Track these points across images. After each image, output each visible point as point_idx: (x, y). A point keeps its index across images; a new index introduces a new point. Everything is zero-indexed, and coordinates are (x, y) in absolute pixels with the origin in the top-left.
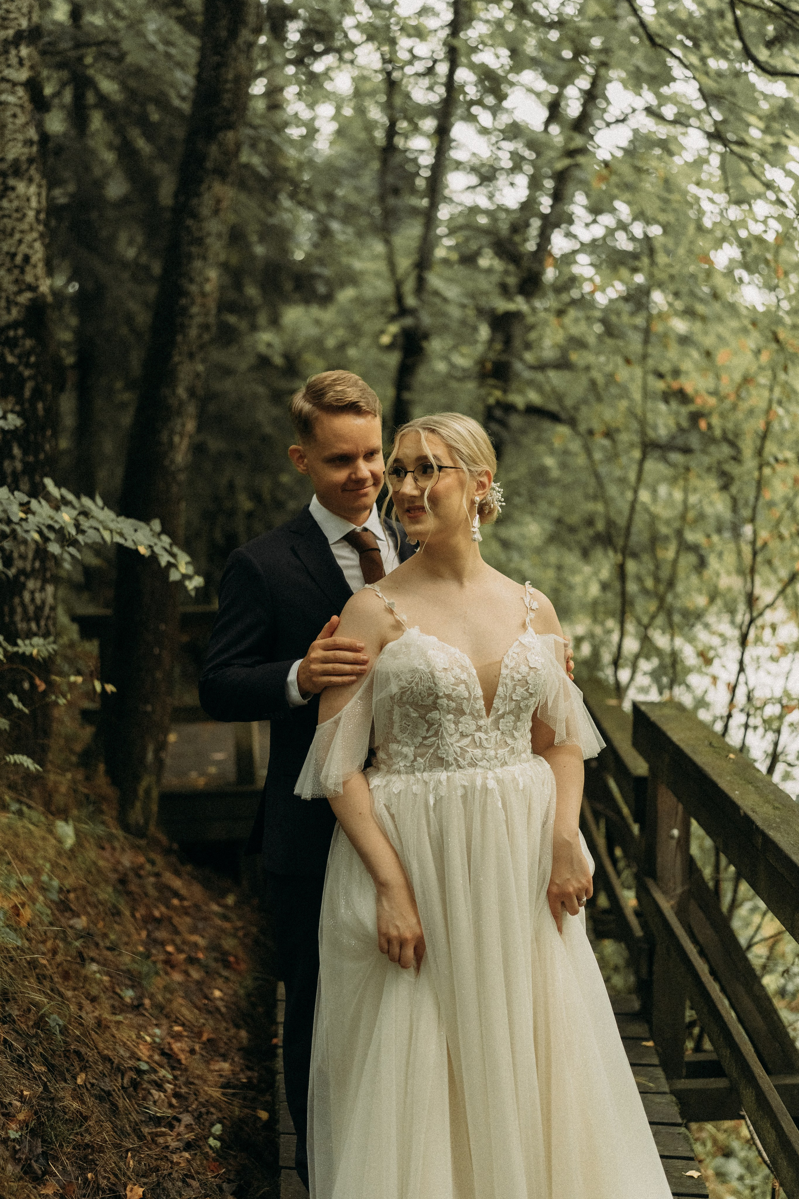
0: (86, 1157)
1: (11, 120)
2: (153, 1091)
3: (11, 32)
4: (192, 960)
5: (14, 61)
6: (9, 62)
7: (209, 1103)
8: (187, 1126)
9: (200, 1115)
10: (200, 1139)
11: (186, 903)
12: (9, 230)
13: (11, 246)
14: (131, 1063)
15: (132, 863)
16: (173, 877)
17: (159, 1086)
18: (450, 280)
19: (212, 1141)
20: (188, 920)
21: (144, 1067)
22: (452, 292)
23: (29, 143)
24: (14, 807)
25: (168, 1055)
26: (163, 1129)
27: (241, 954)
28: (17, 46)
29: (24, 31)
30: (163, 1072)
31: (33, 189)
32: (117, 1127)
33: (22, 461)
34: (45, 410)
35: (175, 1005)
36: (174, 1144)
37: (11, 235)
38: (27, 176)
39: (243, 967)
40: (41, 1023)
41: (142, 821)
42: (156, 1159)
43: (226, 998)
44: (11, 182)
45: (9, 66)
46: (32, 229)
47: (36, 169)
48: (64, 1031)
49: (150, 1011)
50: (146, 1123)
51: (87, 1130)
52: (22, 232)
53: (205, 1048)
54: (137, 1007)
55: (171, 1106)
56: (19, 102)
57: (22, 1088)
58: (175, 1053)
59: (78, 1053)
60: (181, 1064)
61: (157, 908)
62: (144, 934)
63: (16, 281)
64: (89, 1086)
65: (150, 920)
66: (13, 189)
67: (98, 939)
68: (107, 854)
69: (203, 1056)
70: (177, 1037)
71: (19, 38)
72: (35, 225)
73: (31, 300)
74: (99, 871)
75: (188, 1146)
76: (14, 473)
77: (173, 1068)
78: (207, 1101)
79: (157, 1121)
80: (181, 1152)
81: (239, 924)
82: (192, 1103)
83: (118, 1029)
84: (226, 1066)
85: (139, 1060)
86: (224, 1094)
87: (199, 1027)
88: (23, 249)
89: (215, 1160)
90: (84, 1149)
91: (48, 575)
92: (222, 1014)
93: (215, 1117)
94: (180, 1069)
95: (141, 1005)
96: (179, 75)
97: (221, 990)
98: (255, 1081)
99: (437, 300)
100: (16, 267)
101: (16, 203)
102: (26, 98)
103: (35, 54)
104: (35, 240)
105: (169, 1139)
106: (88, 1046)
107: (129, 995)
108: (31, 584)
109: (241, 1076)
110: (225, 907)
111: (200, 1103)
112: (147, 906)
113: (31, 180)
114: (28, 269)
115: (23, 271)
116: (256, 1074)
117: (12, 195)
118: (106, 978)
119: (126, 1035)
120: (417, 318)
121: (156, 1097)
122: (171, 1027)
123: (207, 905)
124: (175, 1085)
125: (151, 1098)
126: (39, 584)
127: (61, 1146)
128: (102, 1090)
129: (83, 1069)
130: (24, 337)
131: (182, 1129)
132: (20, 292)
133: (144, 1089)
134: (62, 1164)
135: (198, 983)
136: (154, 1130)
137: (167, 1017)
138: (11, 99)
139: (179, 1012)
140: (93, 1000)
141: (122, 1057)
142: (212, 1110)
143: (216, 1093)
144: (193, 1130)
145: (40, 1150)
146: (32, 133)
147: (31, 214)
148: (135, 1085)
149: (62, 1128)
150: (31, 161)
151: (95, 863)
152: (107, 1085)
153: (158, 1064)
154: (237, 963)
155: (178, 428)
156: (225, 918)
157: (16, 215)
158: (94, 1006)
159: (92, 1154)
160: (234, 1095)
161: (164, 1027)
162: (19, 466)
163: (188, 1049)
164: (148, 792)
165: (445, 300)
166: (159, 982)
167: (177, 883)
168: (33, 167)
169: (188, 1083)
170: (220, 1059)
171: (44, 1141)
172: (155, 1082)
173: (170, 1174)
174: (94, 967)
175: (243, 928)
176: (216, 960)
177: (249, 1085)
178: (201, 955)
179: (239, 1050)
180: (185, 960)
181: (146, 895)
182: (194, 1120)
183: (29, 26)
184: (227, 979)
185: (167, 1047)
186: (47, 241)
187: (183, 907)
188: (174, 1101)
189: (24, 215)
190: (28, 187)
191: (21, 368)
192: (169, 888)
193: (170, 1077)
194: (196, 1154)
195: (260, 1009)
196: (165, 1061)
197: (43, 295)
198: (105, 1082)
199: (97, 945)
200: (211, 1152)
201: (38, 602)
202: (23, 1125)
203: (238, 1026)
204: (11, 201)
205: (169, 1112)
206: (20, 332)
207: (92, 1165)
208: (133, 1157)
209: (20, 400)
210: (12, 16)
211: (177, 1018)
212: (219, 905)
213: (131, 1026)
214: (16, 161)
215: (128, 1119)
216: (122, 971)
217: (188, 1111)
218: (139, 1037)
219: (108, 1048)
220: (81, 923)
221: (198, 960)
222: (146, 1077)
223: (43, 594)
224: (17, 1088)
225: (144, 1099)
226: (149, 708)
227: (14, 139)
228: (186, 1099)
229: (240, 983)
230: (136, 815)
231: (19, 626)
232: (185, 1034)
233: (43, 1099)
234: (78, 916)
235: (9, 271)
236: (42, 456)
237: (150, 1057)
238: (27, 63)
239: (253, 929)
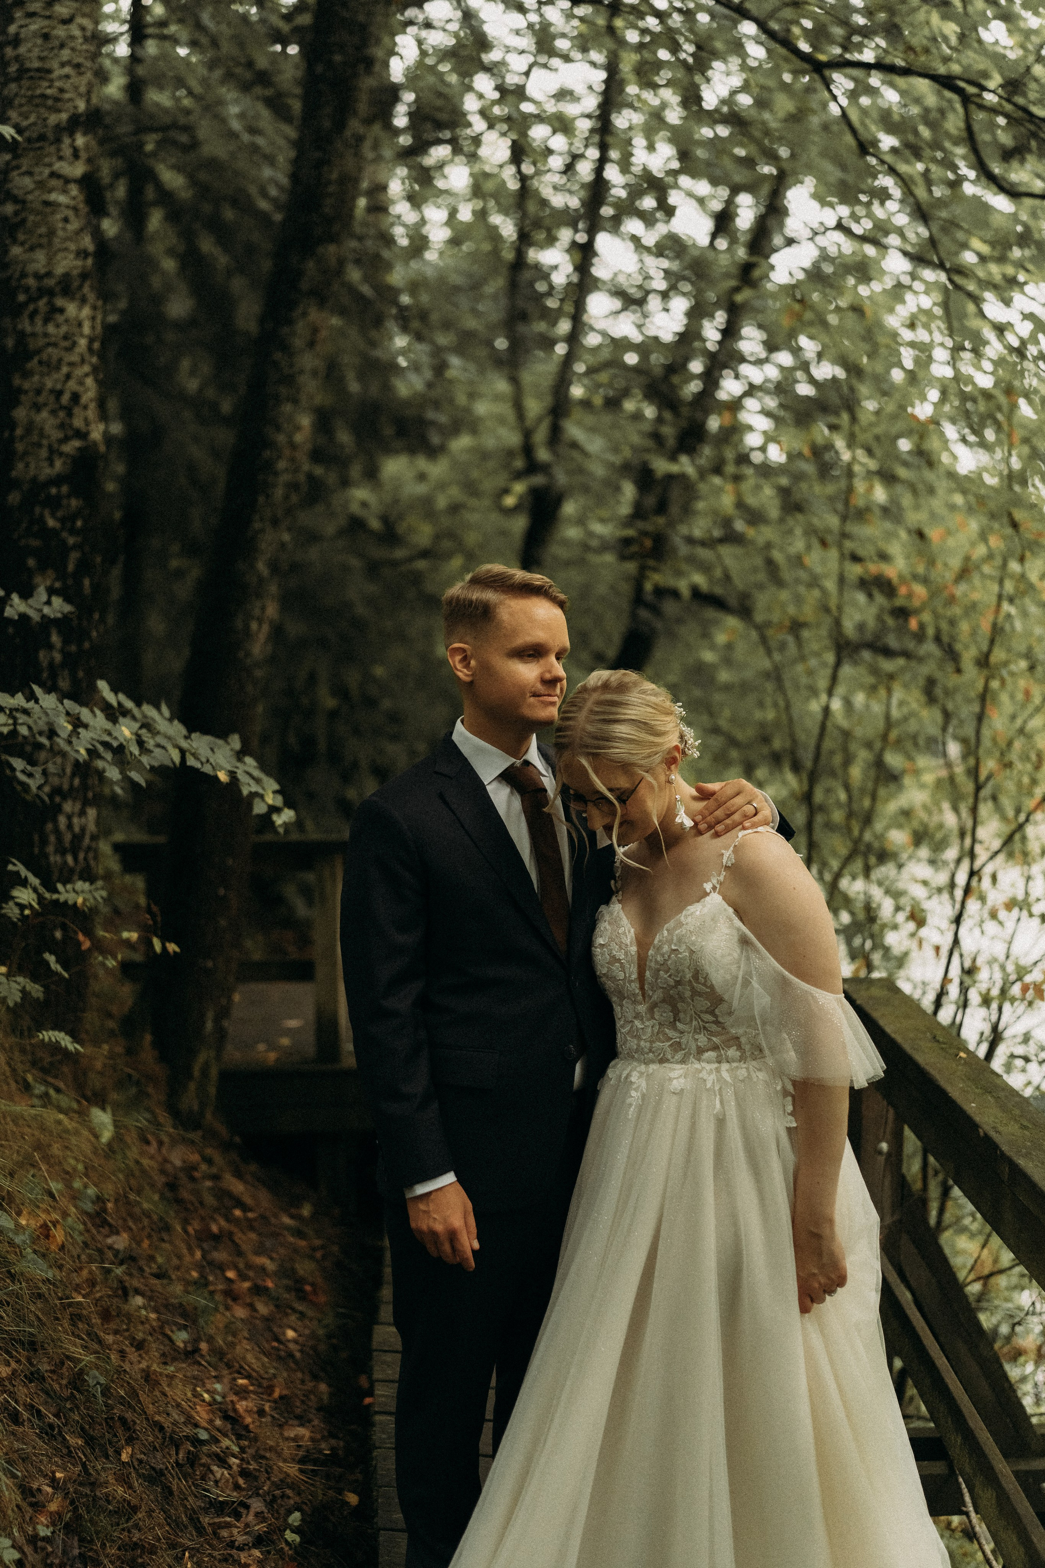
0: (134, 1560)
1: (61, 225)
2: (215, 1468)
3: (64, 116)
4: (258, 1290)
5: (67, 152)
6: (62, 154)
7: (283, 1483)
8: (257, 1515)
9: (274, 1499)
10: (275, 1532)
11: (250, 1215)
12: (54, 362)
13: (56, 382)
14: (188, 1430)
15: (184, 1161)
16: (234, 1180)
17: (222, 1460)
18: (592, 429)
19: (289, 1536)
20: (253, 1236)
21: (204, 1436)
22: (594, 444)
23: (82, 254)
24: (39, 1089)
25: (231, 1418)
26: (228, 1519)
27: (319, 1280)
28: (72, 134)
29: (80, 115)
30: (226, 1442)
31: (86, 312)
32: (170, 1517)
33: (63, 651)
34: (92, 587)
35: (239, 1350)
36: (241, 1539)
37: (58, 368)
38: (79, 295)
39: (323, 1299)
40: (78, 1381)
41: (196, 1108)
42: (220, 1561)
43: (301, 1339)
44: (60, 302)
45: (61, 158)
46: (83, 361)
47: (91, 286)
48: (106, 1392)
49: (208, 1358)
50: (206, 1510)
51: (136, 1525)
52: (71, 364)
53: (278, 1408)
54: (191, 1354)
55: (237, 1487)
56: (72, 203)
57: (54, 1468)
58: (240, 1416)
59: (123, 1420)
60: (249, 1431)
61: (215, 1220)
62: (198, 1254)
63: (62, 426)
64: (136, 1464)
65: (207, 1238)
66: (62, 311)
67: (142, 1263)
68: (152, 1150)
69: (273, 1417)
70: (243, 1393)
71: (75, 123)
72: (87, 357)
73: (79, 449)
74: (143, 1171)
75: (259, 1541)
77: (239, 1437)
78: (282, 1481)
79: (220, 1508)
80: (249, 1549)
82: (264, 1484)
83: (169, 1385)
84: (302, 1431)
85: (196, 1426)
86: (301, 1471)
87: (269, 1379)
88: (72, 385)
89: (292, 1559)
90: (132, 1551)
91: (90, 795)
92: (296, 1362)
93: (292, 1502)
94: (248, 1438)
95: (196, 1350)
96: (267, 172)
97: (295, 1330)
98: (340, 1452)
99: (576, 455)
100: (62, 407)
101: (64, 329)
102: (81, 198)
103: (93, 143)
104: (87, 375)
105: (235, 1531)
106: (135, 1411)
107: (181, 1338)
108: (68, 807)
109: (323, 1445)
110: (300, 1218)
111: (273, 1483)
112: (203, 1219)
113: (83, 300)
114: (77, 410)
115: (70, 414)
116: (342, 1444)
117: (60, 319)
118: (153, 1316)
119: (179, 1392)
120: (551, 477)
121: (218, 1475)
122: (235, 1379)
123: (276, 1216)
124: (242, 1460)
126: (78, 806)
127: (103, 1545)
128: (153, 1469)
129: (130, 1441)
130: (69, 496)
131: (251, 1518)
132: (66, 439)
133: (203, 1465)
135: (267, 1319)
136: (217, 1520)
137: (229, 1366)
138: (63, 199)
139: (244, 1358)
140: (140, 1346)
141: (176, 1423)
142: (289, 1492)
143: (292, 1470)
144: (264, 1519)
145: (76, 1552)
146: (87, 242)
147: (83, 342)
148: (192, 1460)
149: (104, 1521)
150: (84, 276)
151: (137, 1162)
152: (159, 1461)
153: (220, 1431)
154: (315, 1292)
155: (257, 612)
156: (299, 1233)
157: (63, 344)
158: (140, 1356)
159: (141, 1557)
160: (315, 1472)
161: (226, 1380)
162: (57, 657)
163: (255, 1409)
164: (205, 1070)
165: (586, 454)
166: (219, 1320)
167: (238, 1187)
168: (87, 284)
169: (258, 1457)
170: (296, 1422)
171: (81, 1539)
172: (217, 1455)
174: (139, 1301)
175: (323, 1247)
176: (288, 1289)
177: (333, 1459)
178: (270, 1284)
179: (319, 1409)
180: (249, 1289)
181: (202, 1203)
182: (266, 1506)
183: (87, 108)
184: (302, 1315)
185: (229, 1407)
186: (101, 376)
187: (248, 1220)
188: (241, 1481)
189: (75, 344)
190: (80, 308)
191: (64, 534)
192: (230, 1195)
194: (269, 1552)
195: (343, 1355)
196: (229, 1426)
197: (95, 443)
198: (155, 1458)
199: (141, 1270)
200: (287, 1548)
201: (77, 829)
202: (56, 1518)
203: (315, 1377)
204: (58, 326)
205: (235, 1496)
206: (64, 489)
208: (191, 1558)
209: (61, 575)
210: (67, 96)
211: (241, 1367)
212: (292, 1217)
213: (185, 1380)
214: (67, 276)
215: (184, 1506)
216: (173, 1306)
217: (258, 1495)
218: (196, 1395)
219: (159, 1413)
220: (121, 1242)
221: (266, 1289)
222: (205, 1449)
223: (83, 819)
224: (47, 1468)
225: (203, 1478)
226: (209, 964)
227: (66, 249)
229: (320, 1321)
230: (189, 1100)
231: (51, 861)
232: (251, 1388)
233: (81, 1484)
234: (118, 1233)
235: (53, 412)
236: (87, 645)
237: (211, 1422)
238: (84, 155)
239: (335, 1249)
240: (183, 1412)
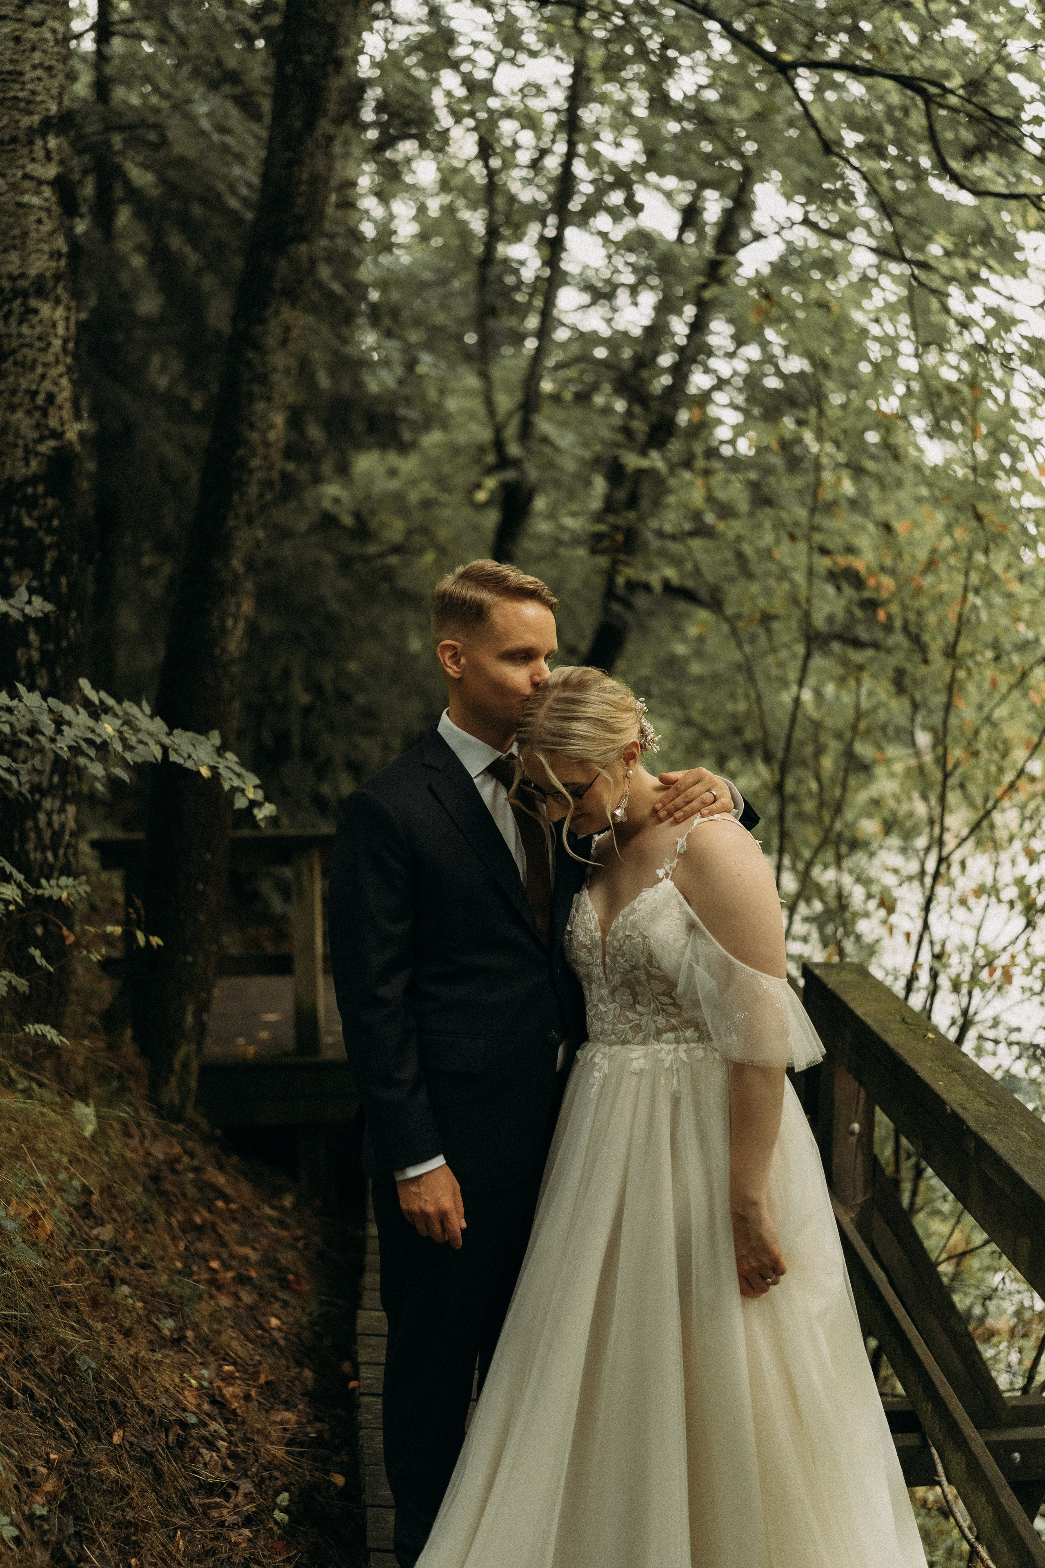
0: (128, 1537)
1: (34, 226)
2: (203, 1451)
3: (37, 118)
4: (242, 1280)
5: (40, 154)
6: (35, 155)
7: (272, 1465)
8: (246, 1495)
9: (262, 1480)
10: (263, 1511)
11: (233, 1206)
12: (29, 362)
13: (31, 381)
14: (177, 1414)
15: (166, 1154)
16: (216, 1172)
17: (210, 1444)
18: (563, 425)
19: (278, 1515)
20: (236, 1227)
21: (192, 1419)
22: (565, 440)
23: (56, 255)
24: (22, 1084)
25: (219, 1402)
26: (218, 1500)
27: (302, 1270)
28: (44, 137)
29: (53, 117)
30: (214, 1426)
31: (60, 312)
32: (161, 1497)
33: (41, 650)
34: (69, 585)
35: (224, 1337)
36: (230, 1519)
37: (33, 368)
38: (52, 296)
39: (306, 1288)
40: (69, 1365)
41: (177, 1101)
42: (211, 1539)
43: (285, 1327)
44: (33, 303)
45: (33, 160)
46: (57, 362)
47: (64, 287)
48: (97, 1376)
49: (194, 1345)
50: (196, 1492)
51: (129, 1505)
52: (45, 365)
53: (263, 1393)
54: (177, 1341)
55: (225, 1469)
56: (46, 205)
57: (48, 1450)
58: (227, 1401)
59: (114, 1404)
60: (236, 1415)
61: (198, 1212)
62: (182, 1246)
63: (38, 426)
64: (127, 1446)
65: (189, 1227)
66: (36, 311)
67: (128, 1254)
68: (134, 1142)
69: (259, 1403)
70: (229, 1379)
71: (47, 126)
72: (61, 357)
73: (54, 449)
74: (127, 1164)
75: (248, 1521)
76: (29, 663)
77: (227, 1421)
78: (270, 1463)
79: (209, 1489)
80: (239, 1528)
81: (300, 1233)
82: (252, 1466)
83: (158, 1371)
84: (287, 1415)
85: (185, 1410)
86: (288, 1453)
87: (255, 1366)
88: (47, 386)
89: (281, 1538)
90: (127, 1528)
91: (69, 792)
92: (281, 1350)
93: (280, 1483)
94: (235, 1422)
95: (183, 1338)
96: (237, 171)
97: (278, 1318)
98: (326, 1436)
99: (547, 450)
100: (37, 408)
101: (38, 329)
102: (54, 199)
103: (65, 145)
104: (61, 376)
105: (225, 1512)
106: (125, 1395)
107: (168, 1325)
108: (47, 804)
109: (309, 1429)
110: (281, 1209)
111: (262, 1465)
112: (185, 1210)
113: (58, 301)
114: (52, 411)
115: (45, 415)
116: (327, 1427)
117: (35, 320)
118: (139, 1305)
119: (168, 1378)
120: (523, 472)
121: (207, 1458)
122: (221, 1366)
123: (258, 1208)
124: (230, 1442)
125: (200, 1458)
126: (57, 803)
127: (98, 1524)
128: (144, 1451)
129: (122, 1424)
130: (45, 495)
131: (240, 1499)
132: (41, 439)
133: (192, 1448)
134: (100, 1547)
135: (251, 1308)
136: (207, 1501)
137: (214, 1353)
138: (35, 201)
139: (229, 1346)
140: (127, 1333)
141: (165, 1407)
142: (276, 1474)
143: (280, 1452)
144: (253, 1500)
145: (71, 1530)
146: (61, 244)
147: (57, 343)
148: (181, 1443)
149: (98, 1500)
150: (58, 277)
151: (121, 1155)
152: (149, 1443)
153: (208, 1415)
154: (298, 1282)
155: (233, 609)
156: (281, 1224)
157: (38, 344)
158: (128, 1342)
159: (135, 1534)
160: (301, 1454)
161: (212, 1367)
162: (35, 655)
163: (242, 1395)
164: (185, 1066)
165: (557, 449)
166: (205, 1308)
167: (220, 1180)
168: (61, 285)
169: (246, 1440)
170: (282, 1407)
171: (76, 1518)
172: (205, 1438)
173: (230, 1558)
174: (125, 1290)
175: (303, 1237)
176: (271, 1278)
177: (318, 1442)
178: (253, 1274)
179: (303, 1395)
180: (234, 1279)
181: (184, 1195)
182: (254, 1487)
183: (59, 111)
184: (286, 1304)
185: (217, 1392)
186: (75, 376)
187: (230, 1211)
188: (229, 1463)
189: (49, 344)
190: (54, 309)
191: (41, 534)
192: (213, 1187)
193: (224, 1432)
194: (258, 1531)
195: (327, 1342)
196: (217, 1411)
197: (70, 443)
198: (146, 1440)
199: (126, 1260)
200: (275, 1528)
201: (56, 826)
202: (51, 1498)
203: (299, 1364)
204: (32, 327)
205: (224, 1477)
206: (41, 489)
207: (136, 1548)
208: (183, 1536)
209: (39, 574)
210: (39, 98)
211: (227, 1354)
212: (273, 1208)
213: (173, 1366)
214: (40, 277)
215: (175, 1487)
216: (159, 1295)
217: (247, 1476)
218: (183, 1380)
219: (149, 1397)
220: (106, 1233)
221: (250, 1279)
222: (194, 1432)
223: (63, 816)
224: (42, 1450)
225: (193, 1461)
226: (189, 959)
227: (39, 250)
228: (244, 1460)
229: (303, 1309)
230: (171, 1094)
231: (32, 856)
232: (237, 1374)
233: (75, 1465)
234: (103, 1225)
235: (29, 413)
236: (64, 644)
237: (199, 1406)
238: (56, 157)
239: (317, 1238)
240: (171, 1396)
